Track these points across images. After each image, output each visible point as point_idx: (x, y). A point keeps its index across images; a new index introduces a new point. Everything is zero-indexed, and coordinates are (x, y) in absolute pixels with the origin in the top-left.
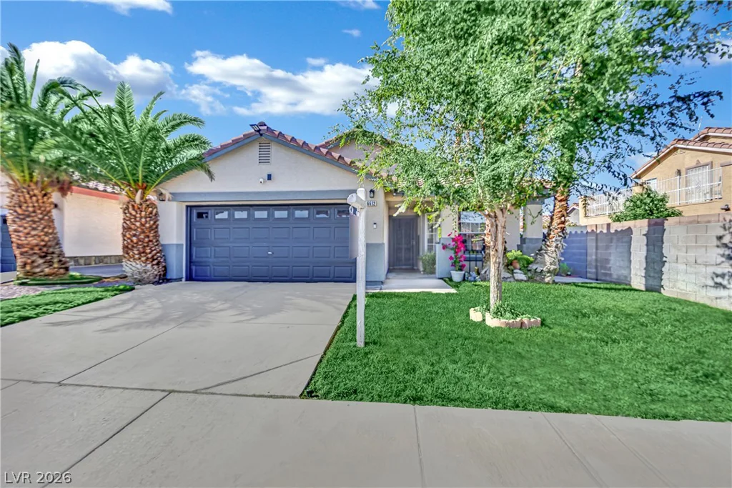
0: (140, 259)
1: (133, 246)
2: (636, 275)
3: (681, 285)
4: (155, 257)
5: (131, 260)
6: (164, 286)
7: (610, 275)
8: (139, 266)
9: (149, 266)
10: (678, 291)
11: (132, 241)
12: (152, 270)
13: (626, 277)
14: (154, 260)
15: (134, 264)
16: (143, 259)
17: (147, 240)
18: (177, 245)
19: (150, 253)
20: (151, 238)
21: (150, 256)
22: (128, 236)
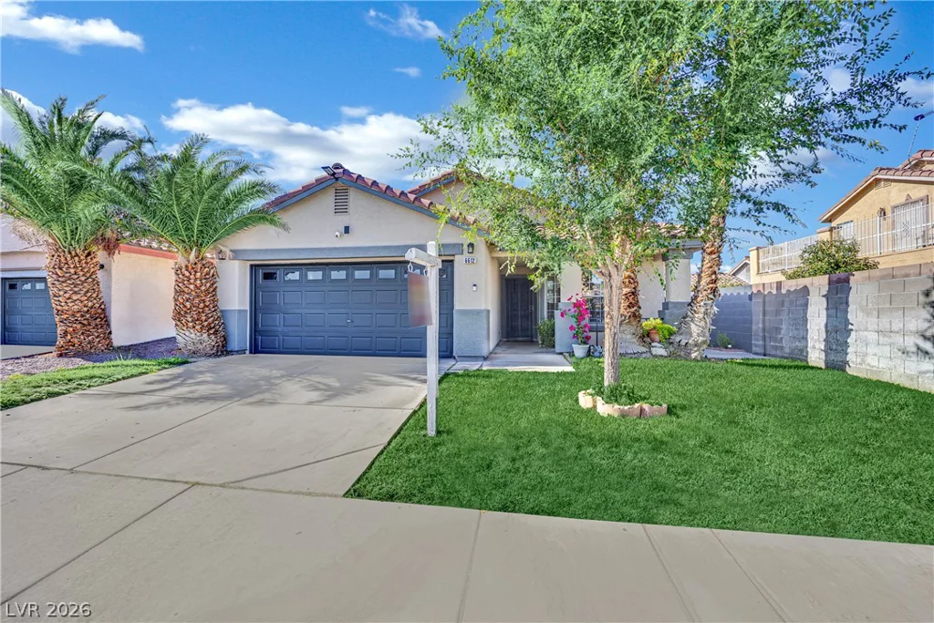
0: (194, 327)
1: (186, 313)
2: (814, 347)
3: (872, 361)
4: (212, 325)
5: (184, 328)
6: (223, 359)
7: (782, 348)
8: (193, 336)
9: (205, 335)
10: (868, 368)
11: (185, 307)
12: (208, 341)
13: (801, 351)
14: (211, 329)
15: (187, 333)
16: (198, 327)
17: (202, 305)
18: (240, 311)
19: (206, 321)
20: (207, 303)
21: (206, 324)
22: (182, 301)
